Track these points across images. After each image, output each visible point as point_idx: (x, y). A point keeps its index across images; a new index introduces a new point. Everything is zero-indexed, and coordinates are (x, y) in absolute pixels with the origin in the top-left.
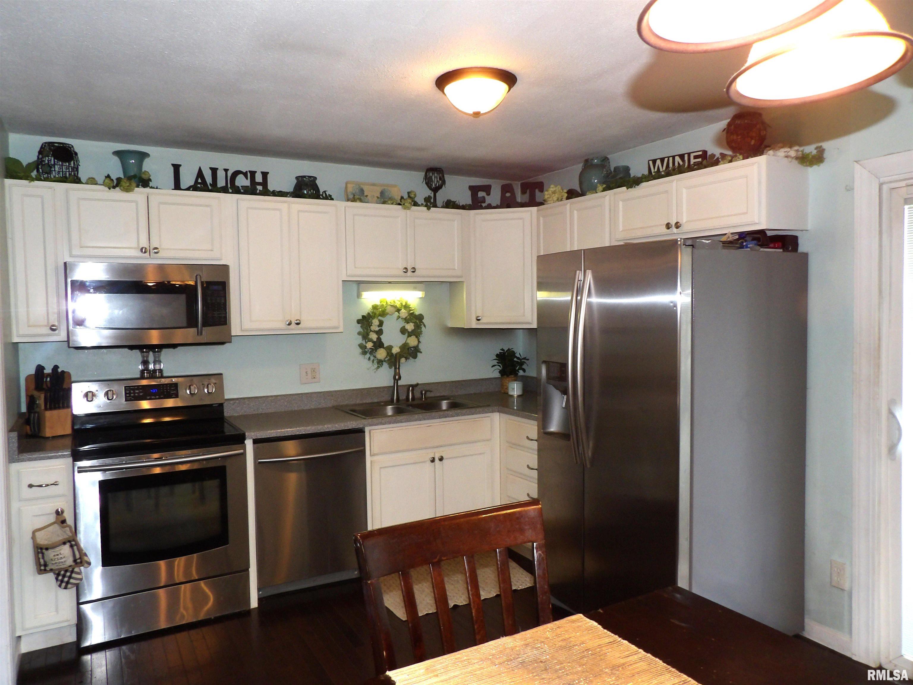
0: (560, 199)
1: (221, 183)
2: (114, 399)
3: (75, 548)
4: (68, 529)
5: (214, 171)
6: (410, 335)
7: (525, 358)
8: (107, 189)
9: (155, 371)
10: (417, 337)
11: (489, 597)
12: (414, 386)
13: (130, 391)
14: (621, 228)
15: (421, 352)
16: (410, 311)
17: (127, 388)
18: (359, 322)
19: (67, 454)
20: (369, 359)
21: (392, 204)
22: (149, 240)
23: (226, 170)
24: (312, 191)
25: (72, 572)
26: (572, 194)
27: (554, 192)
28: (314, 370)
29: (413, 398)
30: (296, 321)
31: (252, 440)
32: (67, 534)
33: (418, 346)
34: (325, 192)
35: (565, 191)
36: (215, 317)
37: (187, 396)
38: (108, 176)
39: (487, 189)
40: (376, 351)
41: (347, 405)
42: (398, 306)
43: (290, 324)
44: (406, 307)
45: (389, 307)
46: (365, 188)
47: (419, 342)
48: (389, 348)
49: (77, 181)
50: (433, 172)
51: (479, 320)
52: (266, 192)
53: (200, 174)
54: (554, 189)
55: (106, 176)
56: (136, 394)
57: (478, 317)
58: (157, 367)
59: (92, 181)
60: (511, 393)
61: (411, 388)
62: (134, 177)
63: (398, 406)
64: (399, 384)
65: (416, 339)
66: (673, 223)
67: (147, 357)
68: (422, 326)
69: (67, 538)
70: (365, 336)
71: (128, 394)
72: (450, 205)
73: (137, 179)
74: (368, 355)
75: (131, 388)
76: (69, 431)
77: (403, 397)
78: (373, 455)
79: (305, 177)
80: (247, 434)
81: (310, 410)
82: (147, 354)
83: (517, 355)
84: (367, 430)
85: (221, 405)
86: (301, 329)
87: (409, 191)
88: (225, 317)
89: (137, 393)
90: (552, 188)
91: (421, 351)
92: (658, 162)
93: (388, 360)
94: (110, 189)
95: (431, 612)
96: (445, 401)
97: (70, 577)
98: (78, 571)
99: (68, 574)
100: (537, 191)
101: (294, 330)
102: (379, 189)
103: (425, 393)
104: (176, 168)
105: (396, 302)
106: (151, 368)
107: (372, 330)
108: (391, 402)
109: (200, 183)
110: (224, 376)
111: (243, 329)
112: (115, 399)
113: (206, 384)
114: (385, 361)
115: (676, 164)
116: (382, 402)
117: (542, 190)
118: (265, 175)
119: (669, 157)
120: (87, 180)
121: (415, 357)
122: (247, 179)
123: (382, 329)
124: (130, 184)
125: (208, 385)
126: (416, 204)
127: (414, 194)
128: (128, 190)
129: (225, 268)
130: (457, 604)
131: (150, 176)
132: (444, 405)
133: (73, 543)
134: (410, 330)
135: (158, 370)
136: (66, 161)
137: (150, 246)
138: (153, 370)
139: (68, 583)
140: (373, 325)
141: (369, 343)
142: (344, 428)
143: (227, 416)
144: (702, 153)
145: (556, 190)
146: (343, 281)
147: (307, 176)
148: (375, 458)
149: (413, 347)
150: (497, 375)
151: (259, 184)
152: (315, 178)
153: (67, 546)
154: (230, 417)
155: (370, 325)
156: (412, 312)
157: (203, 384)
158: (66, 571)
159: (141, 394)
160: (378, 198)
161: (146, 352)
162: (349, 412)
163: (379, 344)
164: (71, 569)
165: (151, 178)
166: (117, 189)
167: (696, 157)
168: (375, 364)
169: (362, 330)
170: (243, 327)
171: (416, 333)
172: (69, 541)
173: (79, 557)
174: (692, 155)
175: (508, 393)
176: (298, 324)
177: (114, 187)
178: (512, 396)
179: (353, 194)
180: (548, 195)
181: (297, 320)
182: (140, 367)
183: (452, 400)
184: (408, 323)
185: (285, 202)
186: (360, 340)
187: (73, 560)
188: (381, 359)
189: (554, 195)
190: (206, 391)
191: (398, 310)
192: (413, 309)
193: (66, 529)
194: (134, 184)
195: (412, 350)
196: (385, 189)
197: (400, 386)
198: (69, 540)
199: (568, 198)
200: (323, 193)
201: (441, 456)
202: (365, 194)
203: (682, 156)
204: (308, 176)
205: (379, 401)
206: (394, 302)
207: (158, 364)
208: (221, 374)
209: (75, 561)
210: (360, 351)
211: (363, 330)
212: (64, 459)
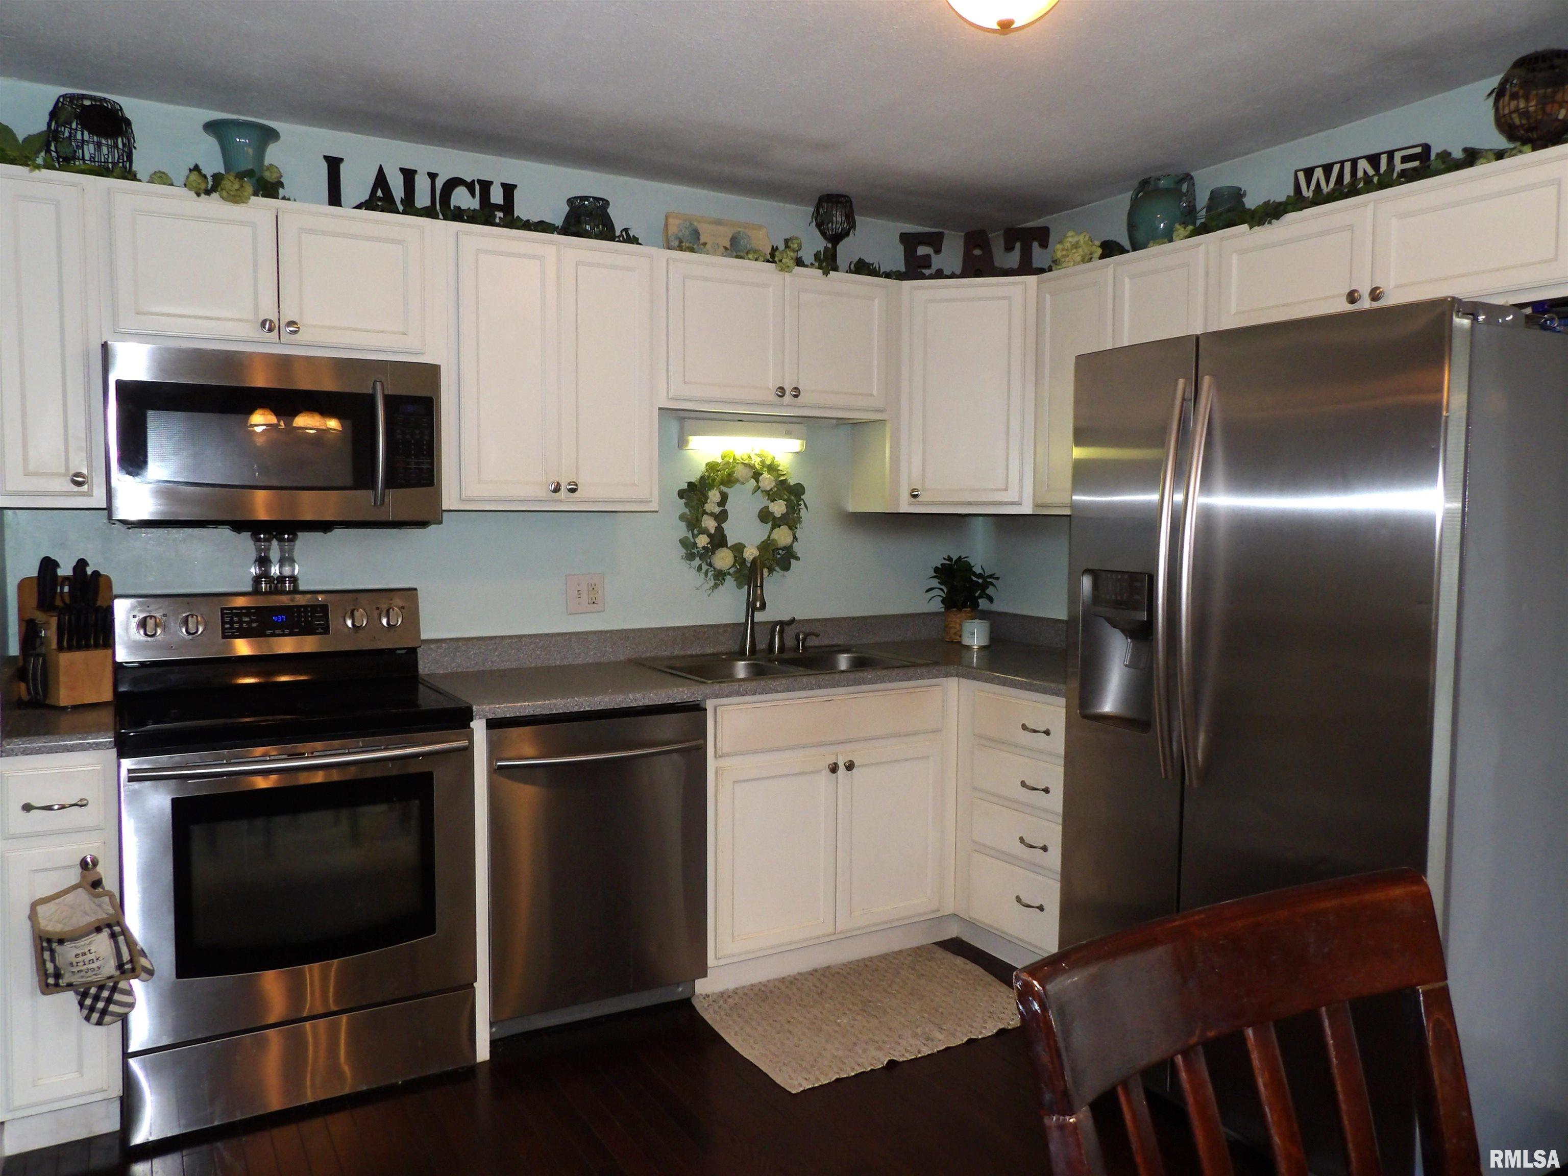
0: (1087, 258)
1: (422, 199)
2: (199, 632)
3: (121, 939)
4: (106, 899)
5: (409, 175)
6: (776, 523)
7: (991, 576)
8: (193, 194)
9: (281, 579)
10: (790, 528)
11: (954, 1045)
12: (784, 624)
13: (232, 619)
14: (1233, 308)
15: (798, 559)
16: (779, 477)
17: (225, 611)
18: (681, 494)
19: (107, 742)
20: (700, 568)
21: (756, 260)
22: (279, 306)
23: (433, 176)
24: (600, 226)
25: (114, 989)
26: (1110, 249)
27: (1076, 246)
28: (593, 588)
29: (782, 648)
30: (569, 484)
31: (485, 721)
32: (103, 910)
33: (791, 546)
34: (626, 230)
35: (1098, 243)
36: (410, 468)
37: (346, 630)
38: (196, 168)
39: (935, 241)
40: (713, 553)
41: (655, 659)
42: (757, 466)
43: (557, 490)
44: (772, 468)
45: (740, 467)
46: (704, 229)
47: (795, 538)
48: (738, 549)
49: (130, 175)
50: (830, 205)
51: (915, 496)
52: (512, 222)
53: (381, 180)
54: (1076, 239)
55: (192, 167)
56: (245, 625)
57: (913, 490)
58: (287, 571)
59: (160, 178)
60: (966, 641)
61: (778, 627)
62: (249, 173)
63: (756, 662)
64: (756, 620)
65: (790, 533)
66: (1365, 291)
67: (268, 549)
68: (802, 506)
69: (103, 919)
70: (693, 523)
71: (227, 623)
72: (862, 268)
73: (254, 180)
74: (697, 561)
75: (234, 611)
76: (107, 695)
77: (762, 645)
78: (720, 757)
79: (586, 198)
80: (474, 708)
81: (586, 667)
82: (267, 544)
83: (978, 570)
84: (710, 705)
85: (413, 651)
86: (577, 501)
87: (788, 237)
88: (431, 471)
89: (245, 622)
90: (1072, 236)
91: (797, 555)
92: (1319, 173)
93: (735, 572)
94: (198, 195)
95: (845, 1076)
96: (845, 655)
97: (109, 1001)
98: (127, 988)
99: (105, 994)
100: (1035, 245)
101: (564, 501)
102: (729, 232)
103: (804, 639)
104: (334, 164)
105: (753, 457)
106: (275, 573)
107: (706, 510)
108: (741, 655)
109: (380, 199)
110: (421, 595)
111: (463, 497)
112: (202, 633)
113: (384, 607)
114: (729, 574)
115: (1360, 174)
116: (723, 654)
117: (1044, 245)
118: (509, 190)
119: (1342, 163)
120: (151, 177)
121: (786, 567)
122: (473, 195)
123: (726, 510)
124: (242, 186)
125: (388, 611)
126: (799, 262)
127: (798, 244)
128: (236, 198)
129: (432, 372)
130: (896, 1059)
131: (281, 176)
132: (843, 661)
133: (117, 929)
134: (778, 515)
135: (289, 577)
136: (107, 136)
137: (279, 320)
138: (278, 577)
139: (104, 1012)
140: (709, 501)
141: (701, 536)
142: (665, 701)
143: (424, 673)
144: (1422, 149)
145: (1079, 240)
146: (660, 409)
147: (591, 197)
148: (723, 762)
149: (784, 548)
150: (936, 606)
151: (498, 207)
152: (606, 203)
153: (105, 934)
154: (429, 675)
155: (704, 499)
156: (782, 478)
157: (378, 608)
158: (101, 988)
159: (254, 625)
160: (726, 248)
161: (265, 540)
162: (666, 670)
163: (719, 540)
164: (111, 984)
165: (282, 180)
166: (215, 195)
167: (1405, 159)
168: (710, 579)
169: (687, 511)
170: (463, 492)
171: (790, 520)
172: (109, 926)
173: (129, 958)
174: (1398, 157)
175: (960, 642)
176: (572, 491)
177: (208, 192)
178: (969, 648)
179: (679, 238)
180: (1063, 250)
181: (570, 482)
182: (254, 570)
183: (856, 652)
184: (773, 501)
185: (551, 243)
186: (682, 531)
187: (117, 964)
188: (723, 569)
189: (1074, 251)
190: (384, 621)
191: (757, 475)
192: (785, 473)
193: (101, 899)
194: (249, 189)
195: (779, 554)
196: (739, 232)
197: (757, 623)
198: (108, 922)
199: (1102, 257)
200: (621, 232)
201: (850, 761)
202: (702, 241)
203: (1374, 160)
204: (593, 198)
205: (715, 651)
206: (750, 457)
207: (290, 566)
208: (416, 589)
209: (120, 966)
210: (683, 551)
211: (690, 511)
212: (100, 751)
